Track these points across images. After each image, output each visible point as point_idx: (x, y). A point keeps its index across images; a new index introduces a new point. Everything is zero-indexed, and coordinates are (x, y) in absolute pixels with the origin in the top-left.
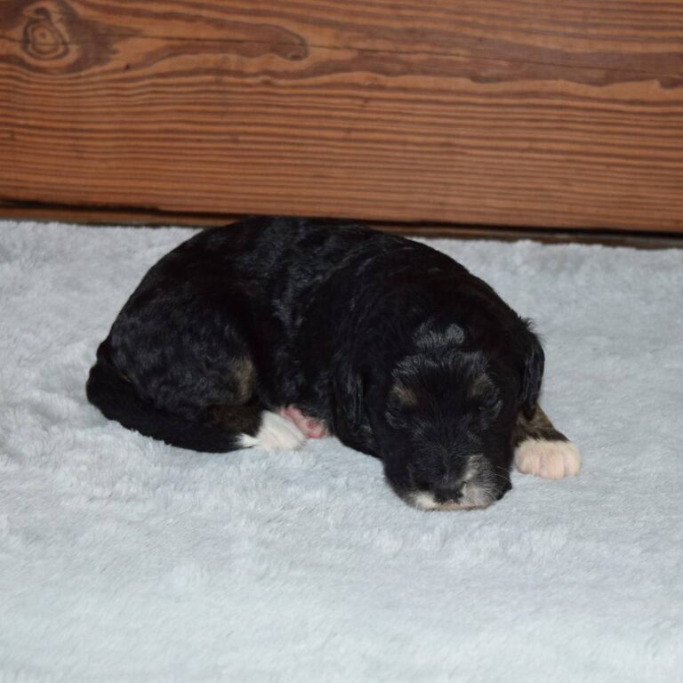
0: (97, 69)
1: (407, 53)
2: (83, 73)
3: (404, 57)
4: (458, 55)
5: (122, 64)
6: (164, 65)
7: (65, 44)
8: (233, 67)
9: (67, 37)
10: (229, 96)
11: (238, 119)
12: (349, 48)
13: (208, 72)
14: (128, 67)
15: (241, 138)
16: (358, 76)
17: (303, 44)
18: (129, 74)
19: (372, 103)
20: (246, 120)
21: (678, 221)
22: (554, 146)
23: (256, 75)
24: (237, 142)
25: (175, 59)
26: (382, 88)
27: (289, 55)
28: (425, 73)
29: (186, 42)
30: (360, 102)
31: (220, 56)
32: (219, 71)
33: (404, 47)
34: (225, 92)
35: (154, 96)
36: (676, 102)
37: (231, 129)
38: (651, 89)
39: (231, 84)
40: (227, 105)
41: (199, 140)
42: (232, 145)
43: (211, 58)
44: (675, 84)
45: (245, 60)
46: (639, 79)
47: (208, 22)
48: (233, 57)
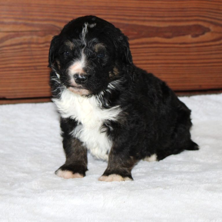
6: (8, 42)
8: (35, 41)
11: (37, 60)
13: (25, 43)
15: (38, 68)
20: (39, 61)
21: (200, 86)
22: (155, 62)
23: (43, 43)
24: (37, 69)
25: (12, 39)
29: (17, 33)
31: (29, 37)
32: (29, 43)
34: (31, 51)
35: (4, 54)
36: (197, 43)
37: (34, 64)
38: (189, 38)
39: (34, 47)
40: (33, 55)
41: (22, 70)
42: (35, 71)
43: (26, 38)
44: (197, 36)
45: (40, 38)
46: (184, 35)
47: (26, 24)
48: (35, 37)
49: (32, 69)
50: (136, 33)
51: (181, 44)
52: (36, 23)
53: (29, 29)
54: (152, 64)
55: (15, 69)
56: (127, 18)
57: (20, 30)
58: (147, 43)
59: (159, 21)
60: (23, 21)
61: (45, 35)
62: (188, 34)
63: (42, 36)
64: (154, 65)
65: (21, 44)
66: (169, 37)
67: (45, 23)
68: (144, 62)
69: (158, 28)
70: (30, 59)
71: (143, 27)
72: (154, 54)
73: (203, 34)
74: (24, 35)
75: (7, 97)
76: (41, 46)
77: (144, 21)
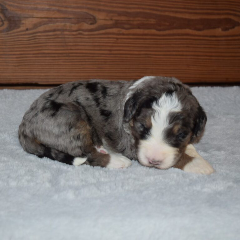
0: (15, 31)
1: (133, 21)
2: (9, 32)
3: (131, 22)
4: (151, 21)
5: (24, 28)
6: (41, 28)
7: (2, 21)
8: (68, 28)
9: (3, 19)
10: (66, 39)
11: (69, 48)
12: (111, 19)
13: (58, 30)
14: (27, 30)
15: (71, 55)
16: (115, 30)
17: (95, 18)
18: (27, 32)
19: (119, 40)
20: (72, 48)
22: (185, 53)
23: (76, 31)
24: (69, 56)
25: (46, 26)
26: (123, 34)
27: (89, 23)
28: (139, 28)
29: (50, 19)
30: (115, 40)
31: (63, 24)
32: (63, 30)
33: (132, 19)
34: (64, 38)
35: (37, 40)
36: (227, 36)
37: (67, 51)
38: (219, 31)
39: (67, 35)
40: (65, 43)
41: (54, 57)
42: (67, 58)
43: (60, 25)
44: (226, 29)
45: (73, 25)
46: (214, 28)
47: (59, 11)
48: (68, 24)
49: (64, 56)
50: (168, 24)
51: (211, 36)
52: (70, 10)
53: (63, 16)
54: (183, 55)
55: (47, 55)
56: (160, 8)
57: (54, 16)
58: (178, 35)
59: (191, 13)
60: (57, 8)
61: (78, 22)
62: (218, 27)
63: (75, 24)
64: (184, 57)
65: (54, 30)
66: (199, 30)
67: (79, 10)
68: (174, 53)
69: (189, 20)
70: (63, 46)
71: (174, 18)
72: (184, 46)
73: (233, 27)
74: (57, 21)
75: (40, 83)
76: (74, 33)
77: (176, 12)
